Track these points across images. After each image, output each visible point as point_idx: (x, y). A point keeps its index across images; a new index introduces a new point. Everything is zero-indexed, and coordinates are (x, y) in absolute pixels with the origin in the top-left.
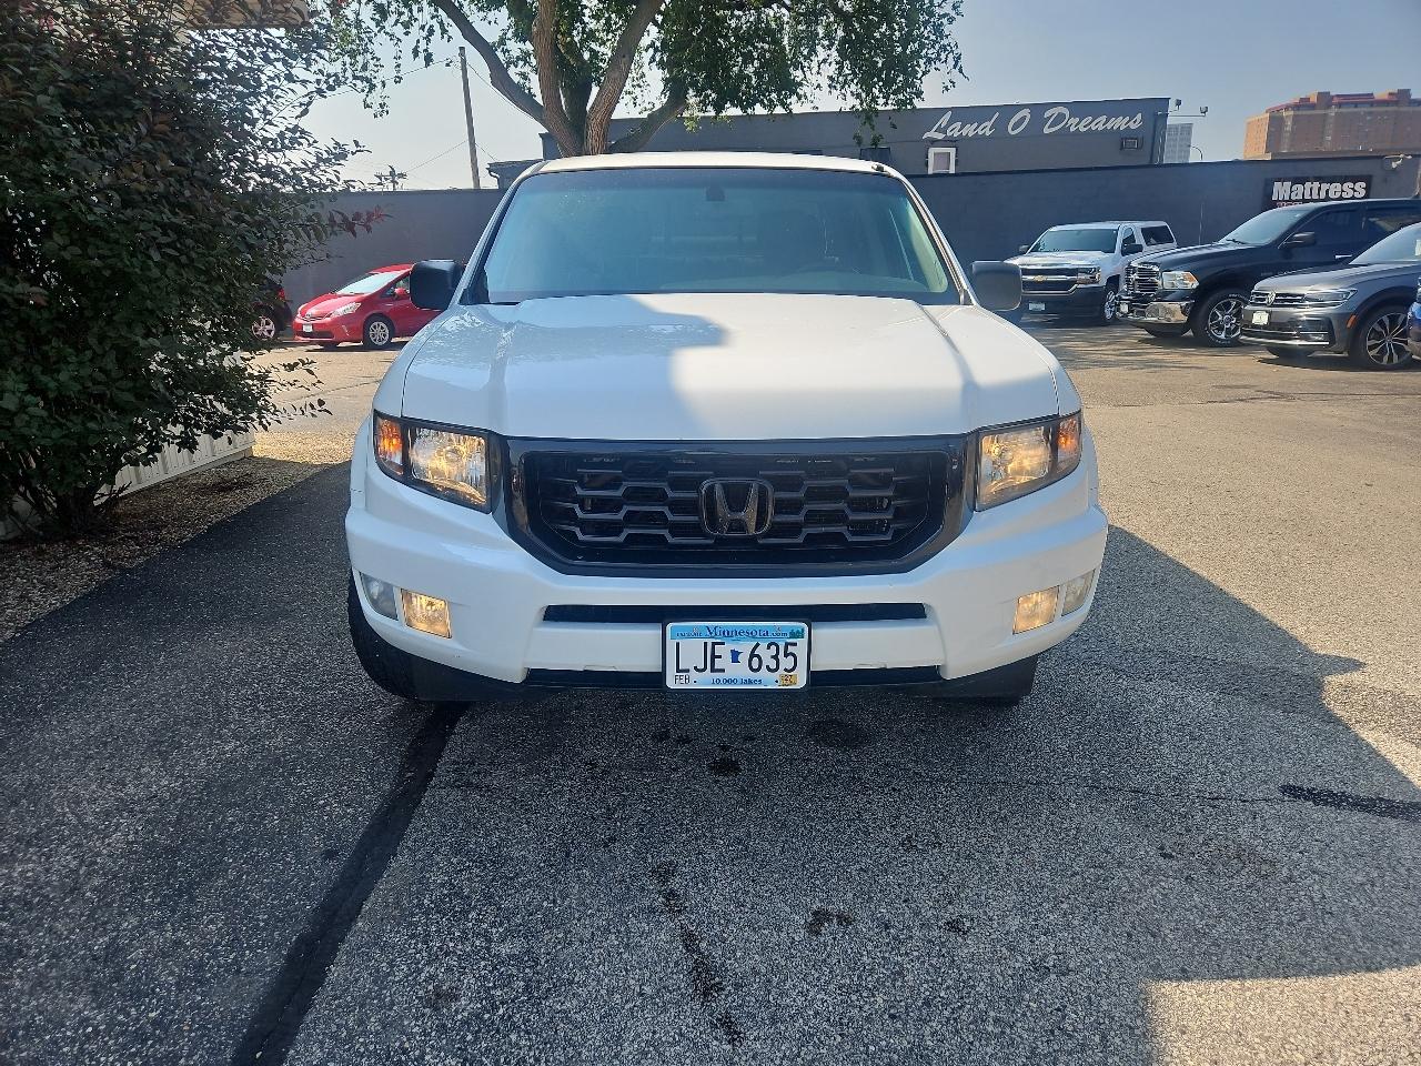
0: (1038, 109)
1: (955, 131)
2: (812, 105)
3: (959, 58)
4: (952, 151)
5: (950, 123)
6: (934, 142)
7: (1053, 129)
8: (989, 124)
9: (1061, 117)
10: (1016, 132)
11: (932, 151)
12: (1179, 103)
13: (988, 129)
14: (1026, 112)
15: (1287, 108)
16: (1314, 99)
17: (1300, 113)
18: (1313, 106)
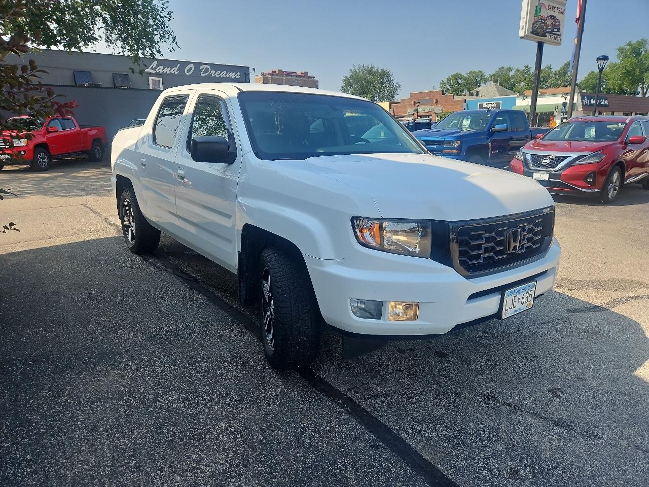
0: (197, 65)
1: (160, 69)
2: (92, 49)
3: (175, 38)
4: (160, 79)
5: (157, 66)
6: (150, 74)
7: (206, 74)
8: (176, 69)
9: (207, 70)
10: (190, 73)
11: (150, 78)
12: (254, 70)
13: (176, 71)
14: (192, 65)
15: (268, 74)
16: (277, 72)
17: (274, 77)
18: (277, 75)
